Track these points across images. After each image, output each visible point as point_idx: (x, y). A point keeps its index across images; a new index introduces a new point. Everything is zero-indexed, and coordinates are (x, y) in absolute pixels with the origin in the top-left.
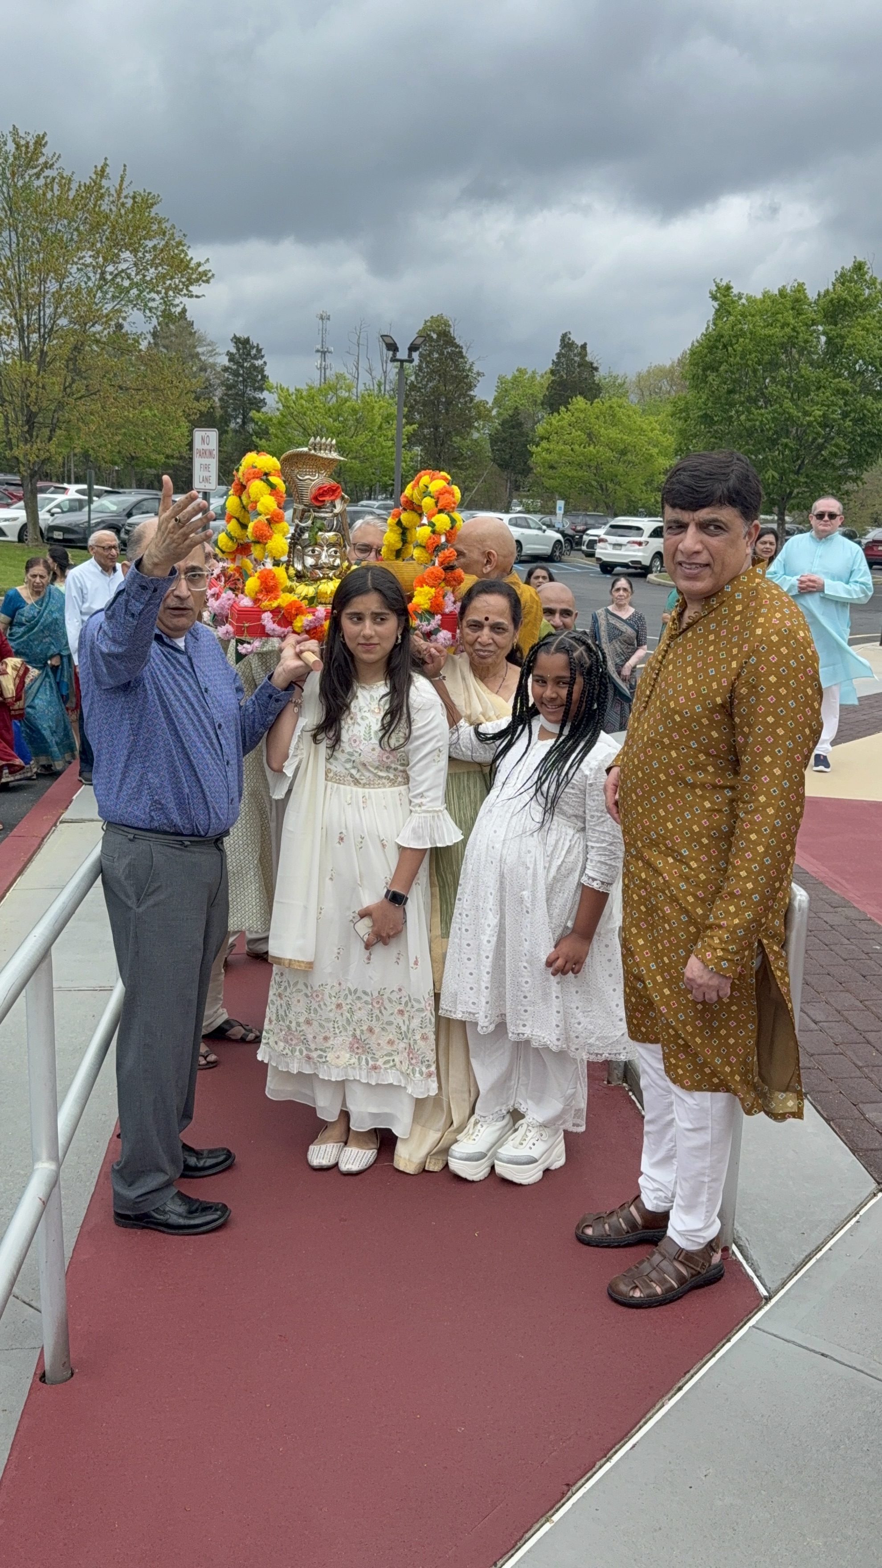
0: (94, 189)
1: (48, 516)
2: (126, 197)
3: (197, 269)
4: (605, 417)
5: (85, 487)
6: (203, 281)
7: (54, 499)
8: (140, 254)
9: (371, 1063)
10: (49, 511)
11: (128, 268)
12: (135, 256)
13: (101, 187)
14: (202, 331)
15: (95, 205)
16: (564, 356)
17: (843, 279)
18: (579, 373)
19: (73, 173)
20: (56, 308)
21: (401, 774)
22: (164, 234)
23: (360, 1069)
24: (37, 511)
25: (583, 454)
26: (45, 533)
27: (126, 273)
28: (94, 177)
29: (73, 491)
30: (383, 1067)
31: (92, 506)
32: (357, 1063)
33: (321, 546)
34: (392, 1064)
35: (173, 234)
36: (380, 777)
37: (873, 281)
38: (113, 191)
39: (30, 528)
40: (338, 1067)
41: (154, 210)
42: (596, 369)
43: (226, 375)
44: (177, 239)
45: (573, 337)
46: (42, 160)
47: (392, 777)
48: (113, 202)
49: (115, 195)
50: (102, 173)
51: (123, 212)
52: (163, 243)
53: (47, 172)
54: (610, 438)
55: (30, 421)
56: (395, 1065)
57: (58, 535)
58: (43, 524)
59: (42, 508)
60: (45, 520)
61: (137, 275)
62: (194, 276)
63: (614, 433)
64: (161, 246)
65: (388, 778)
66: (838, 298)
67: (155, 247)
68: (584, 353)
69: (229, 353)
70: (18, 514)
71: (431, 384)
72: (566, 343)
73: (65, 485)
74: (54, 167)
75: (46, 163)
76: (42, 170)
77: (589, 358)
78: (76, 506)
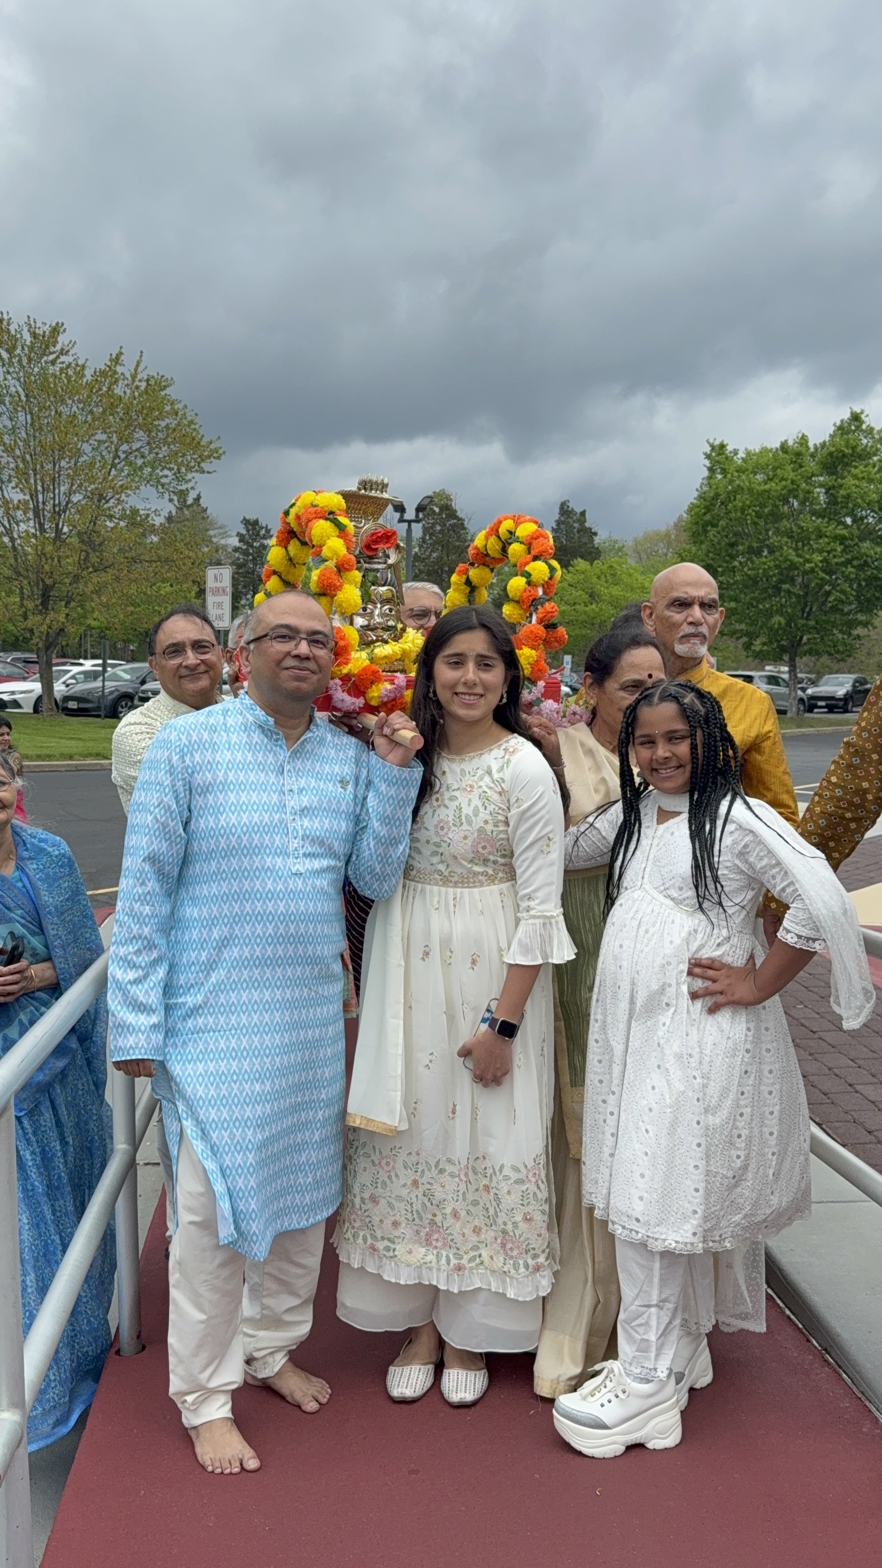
0: (109, 374)
1: (63, 687)
2: (140, 381)
3: (208, 447)
4: (606, 576)
5: (100, 662)
6: (214, 458)
7: (69, 671)
8: (153, 434)
9: (454, 1262)
10: (64, 683)
11: (141, 447)
12: (148, 436)
13: (115, 372)
14: (214, 515)
15: (109, 389)
16: (563, 523)
17: (842, 430)
18: (579, 538)
19: (87, 360)
20: (72, 485)
21: (502, 868)
22: (177, 414)
23: (439, 1270)
24: (52, 683)
25: (585, 612)
26: (60, 703)
27: (140, 452)
28: (109, 363)
29: (89, 665)
30: (468, 1266)
31: (106, 675)
32: (435, 1261)
33: (374, 603)
34: (478, 1260)
35: (185, 414)
36: (476, 874)
37: (871, 430)
38: (128, 376)
39: (45, 700)
40: (409, 1266)
41: (167, 391)
42: (595, 534)
43: (237, 555)
44: (189, 419)
45: (571, 505)
46: (58, 347)
47: (490, 872)
48: (127, 385)
49: (130, 379)
50: (116, 360)
51: (136, 394)
52: (176, 422)
53: (63, 358)
54: (612, 596)
55: (46, 597)
56: (482, 1263)
57: (72, 705)
58: (58, 696)
59: (58, 680)
60: (60, 691)
61: (150, 453)
62: (206, 454)
63: (616, 591)
64: (173, 426)
65: (486, 874)
66: (836, 450)
67: (167, 427)
68: (582, 519)
69: (239, 534)
70: (35, 687)
71: (434, 555)
72: (565, 510)
73: (81, 661)
74: (70, 353)
75: (62, 350)
76: (58, 357)
77: (587, 525)
78: (91, 676)
